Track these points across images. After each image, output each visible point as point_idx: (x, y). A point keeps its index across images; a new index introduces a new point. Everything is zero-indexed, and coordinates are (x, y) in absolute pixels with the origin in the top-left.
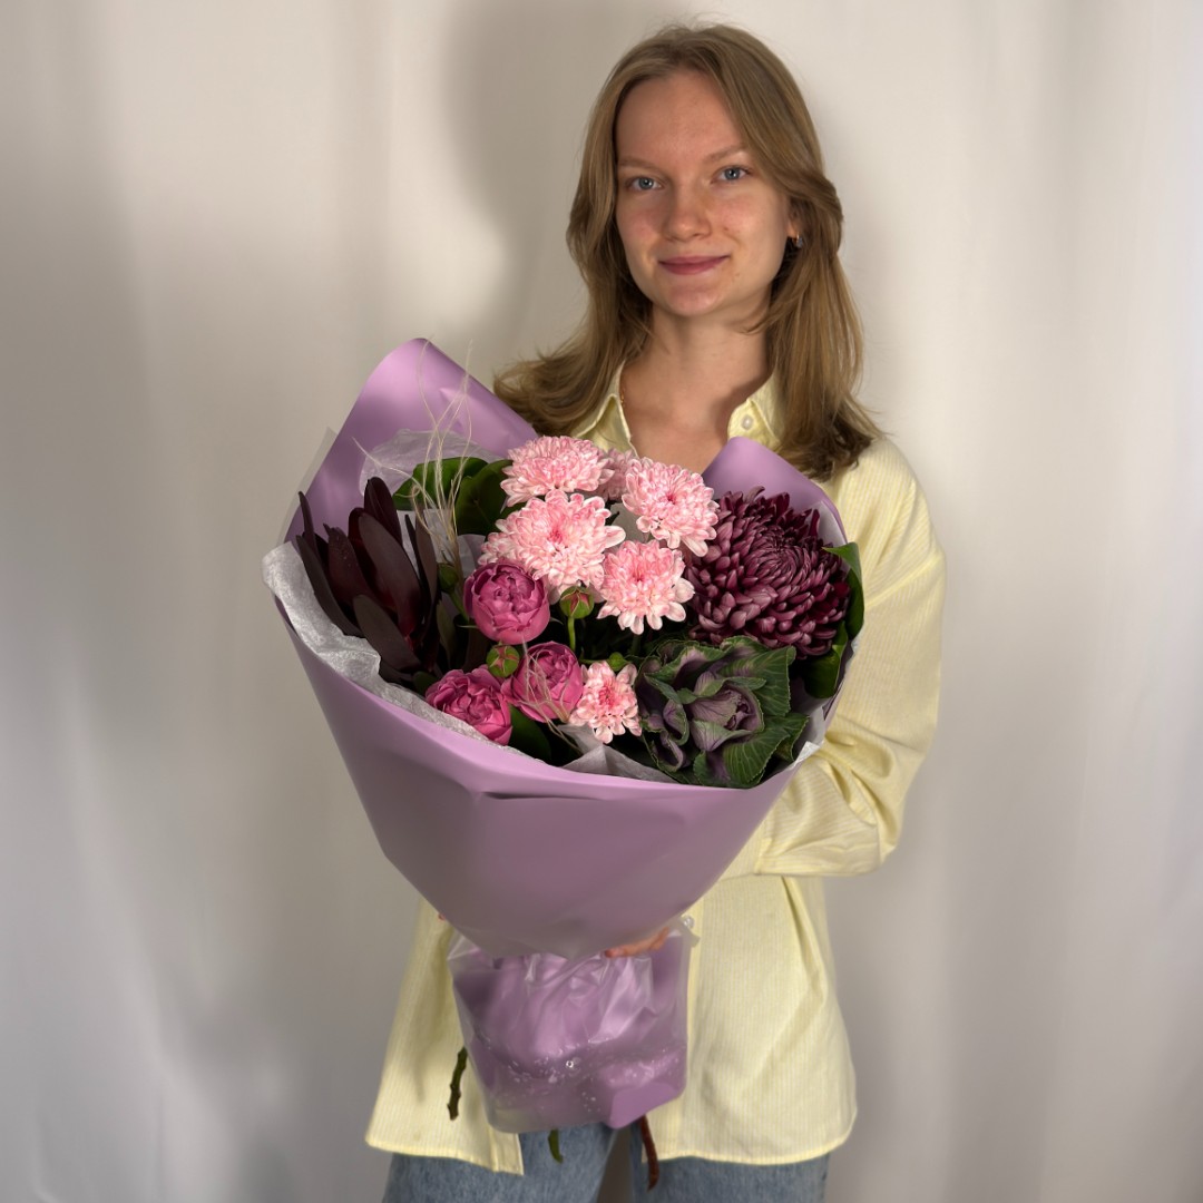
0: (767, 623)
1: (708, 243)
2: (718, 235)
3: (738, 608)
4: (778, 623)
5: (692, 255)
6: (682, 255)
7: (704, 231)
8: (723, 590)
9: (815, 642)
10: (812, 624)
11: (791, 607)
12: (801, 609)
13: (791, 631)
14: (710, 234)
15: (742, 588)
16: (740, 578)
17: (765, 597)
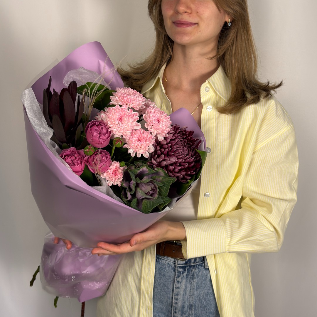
0: (171, 168)
1: (190, 17)
2: (194, 14)
3: (164, 160)
4: (175, 169)
5: (183, 20)
6: (180, 20)
7: (189, 11)
8: (162, 153)
9: (184, 178)
10: (184, 173)
11: (180, 166)
12: (183, 167)
13: (178, 173)
14: (191, 13)
15: (168, 155)
16: (168, 152)
17: (173, 160)
